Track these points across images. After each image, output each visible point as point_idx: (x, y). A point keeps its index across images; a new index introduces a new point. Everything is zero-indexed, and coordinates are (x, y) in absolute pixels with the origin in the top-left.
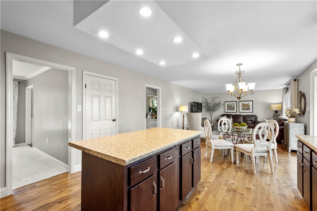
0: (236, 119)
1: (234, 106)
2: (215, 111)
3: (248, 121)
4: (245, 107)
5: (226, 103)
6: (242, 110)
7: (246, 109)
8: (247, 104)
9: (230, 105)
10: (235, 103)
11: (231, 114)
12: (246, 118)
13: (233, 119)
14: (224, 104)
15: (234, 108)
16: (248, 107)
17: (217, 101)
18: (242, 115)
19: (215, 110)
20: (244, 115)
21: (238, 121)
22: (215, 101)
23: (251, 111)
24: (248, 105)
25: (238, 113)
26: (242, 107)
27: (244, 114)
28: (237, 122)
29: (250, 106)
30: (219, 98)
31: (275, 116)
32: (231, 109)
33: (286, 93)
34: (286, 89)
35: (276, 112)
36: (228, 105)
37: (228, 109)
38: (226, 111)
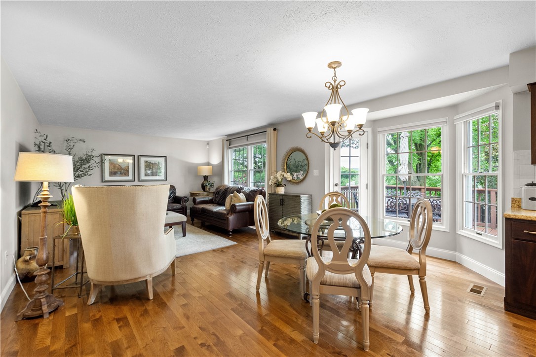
1: (128, 168)
2: (79, 179)
4: (152, 168)
5: (106, 157)
6: (145, 175)
7: (153, 174)
8: (155, 163)
10: (130, 159)
14: (102, 162)
15: (128, 171)
16: (157, 168)
19: (78, 176)
23: (163, 177)
24: (157, 166)
25: (136, 183)
26: (145, 170)
27: (150, 184)
29: (160, 168)
30: (84, 142)
31: (209, 186)
32: (119, 173)
33: (230, 148)
34: (228, 142)
35: (206, 178)
36: (112, 163)
37: (112, 173)
38: (106, 179)
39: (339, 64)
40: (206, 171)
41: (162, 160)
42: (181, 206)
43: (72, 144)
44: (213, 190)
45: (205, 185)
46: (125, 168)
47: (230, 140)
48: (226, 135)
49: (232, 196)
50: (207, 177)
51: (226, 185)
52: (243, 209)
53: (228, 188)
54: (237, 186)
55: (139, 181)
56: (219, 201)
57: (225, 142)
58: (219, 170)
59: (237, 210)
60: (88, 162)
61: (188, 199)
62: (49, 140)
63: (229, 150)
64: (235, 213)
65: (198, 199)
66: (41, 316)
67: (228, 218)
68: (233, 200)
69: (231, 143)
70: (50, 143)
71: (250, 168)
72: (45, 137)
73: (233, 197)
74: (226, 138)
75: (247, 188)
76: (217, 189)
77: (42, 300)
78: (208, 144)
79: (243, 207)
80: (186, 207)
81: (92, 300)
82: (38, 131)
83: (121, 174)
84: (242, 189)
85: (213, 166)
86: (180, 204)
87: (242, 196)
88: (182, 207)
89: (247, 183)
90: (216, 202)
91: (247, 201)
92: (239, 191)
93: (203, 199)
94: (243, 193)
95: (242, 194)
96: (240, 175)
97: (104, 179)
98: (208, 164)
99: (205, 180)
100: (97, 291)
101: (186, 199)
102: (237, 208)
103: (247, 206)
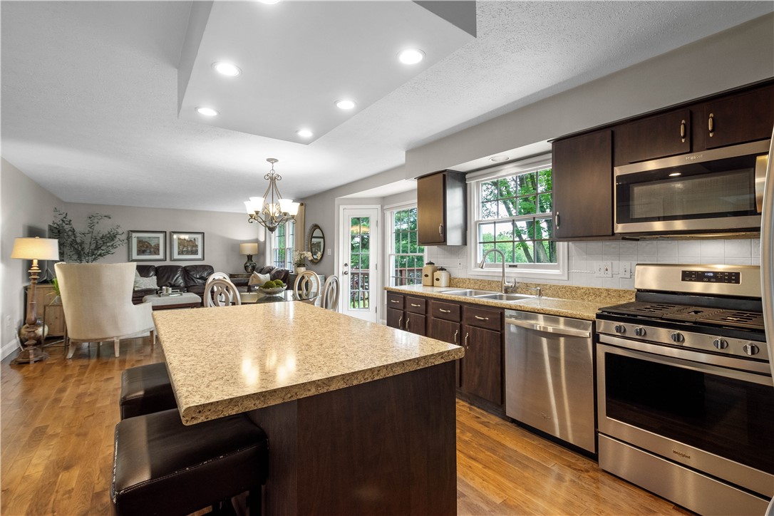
0: (166, 276)
1: (158, 245)
2: (101, 258)
3: (195, 279)
4: (187, 247)
5: (134, 235)
6: (179, 254)
7: (188, 253)
8: (191, 241)
9: (147, 240)
10: (161, 236)
11: (151, 266)
12: (191, 273)
13: (157, 279)
14: (129, 238)
15: (158, 250)
16: (193, 246)
17: (103, 227)
18: (179, 267)
19: (100, 255)
20: (185, 267)
21: (173, 282)
22: (97, 228)
23: (199, 256)
24: (192, 243)
25: (168, 263)
26: (179, 248)
27: (184, 264)
28: (170, 283)
29: (197, 246)
30: (110, 218)
32: (148, 251)
35: (250, 257)
36: (140, 242)
37: (141, 252)
38: (133, 258)
39: (276, 161)
40: (249, 249)
41: (199, 237)
43: (96, 221)
46: (155, 246)
50: (252, 256)
55: (171, 260)
58: (264, 249)
60: (113, 240)
62: (69, 218)
66: (28, 363)
70: (70, 221)
71: (287, 247)
72: (65, 215)
77: (30, 351)
81: (70, 355)
82: (58, 209)
83: (150, 252)
85: (260, 244)
89: (285, 263)
97: (131, 258)
98: (257, 241)
99: (248, 260)
100: (75, 348)
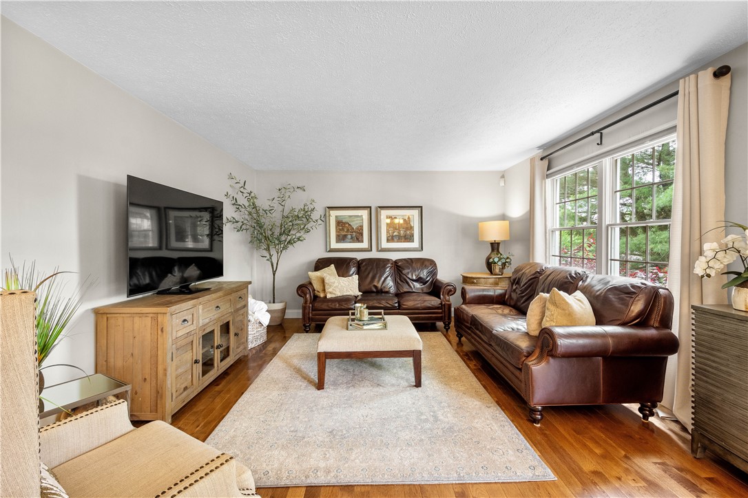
0: (370, 275)
1: (361, 227)
3: (410, 283)
4: (399, 229)
5: (333, 214)
6: (388, 241)
7: (400, 239)
8: (404, 220)
9: (347, 220)
10: (365, 214)
11: (351, 259)
12: (405, 271)
13: (359, 280)
15: (362, 234)
16: (407, 228)
17: (296, 202)
18: (388, 260)
19: (289, 242)
20: (396, 262)
21: (379, 286)
22: (289, 204)
23: (417, 246)
24: (406, 225)
25: (375, 254)
26: (388, 231)
27: (394, 257)
28: (376, 287)
29: (412, 228)
31: (500, 263)
32: (349, 237)
33: (548, 176)
34: (546, 162)
35: (495, 246)
37: (341, 238)
38: (332, 247)
40: (495, 232)
41: (415, 213)
42: (439, 301)
43: (287, 194)
44: (508, 272)
45: (491, 260)
46: (357, 228)
47: (549, 156)
48: (540, 148)
49: (545, 300)
50: (498, 244)
51: (537, 264)
52: (584, 346)
53: (541, 272)
54: (568, 268)
55: (377, 250)
56: (518, 300)
57: (538, 162)
58: (524, 232)
59: (560, 350)
61: (455, 289)
62: (248, 189)
63: (548, 181)
64: (553, 356)
65: (472, 291)
67: (528, 368)
68: (547, 313)
69: (554, 163)
70: (251, 192)
71: (608, 220)
72: (242, 183)
73: (548, 305)
74: (540, 153)
75: (600, 277)
76: (516, 271)
78: (503, 177)
79: (581, 341)
80: (450, 306)
83: (352, 238)
84: (580, 277)
85: (512, 222)
86: (440, 298)
87: (578, 303)
88: (441, 304)
89: (596, 262)
90: (512, 303)
91: (599, 322)
92: (569, 284)
93: (481, 293)
94: (586, 291)
95: (578, 294)
96: (577, 239)
97: (328, 247)
98: (503, 217)
99: (493, 250)
101: (451, 287)
102: (560, 342)
103: (599, 341)
